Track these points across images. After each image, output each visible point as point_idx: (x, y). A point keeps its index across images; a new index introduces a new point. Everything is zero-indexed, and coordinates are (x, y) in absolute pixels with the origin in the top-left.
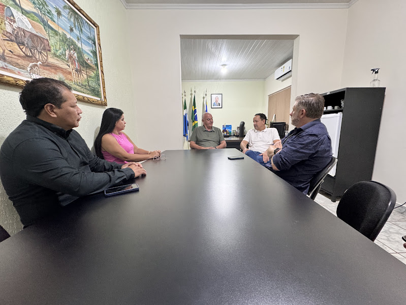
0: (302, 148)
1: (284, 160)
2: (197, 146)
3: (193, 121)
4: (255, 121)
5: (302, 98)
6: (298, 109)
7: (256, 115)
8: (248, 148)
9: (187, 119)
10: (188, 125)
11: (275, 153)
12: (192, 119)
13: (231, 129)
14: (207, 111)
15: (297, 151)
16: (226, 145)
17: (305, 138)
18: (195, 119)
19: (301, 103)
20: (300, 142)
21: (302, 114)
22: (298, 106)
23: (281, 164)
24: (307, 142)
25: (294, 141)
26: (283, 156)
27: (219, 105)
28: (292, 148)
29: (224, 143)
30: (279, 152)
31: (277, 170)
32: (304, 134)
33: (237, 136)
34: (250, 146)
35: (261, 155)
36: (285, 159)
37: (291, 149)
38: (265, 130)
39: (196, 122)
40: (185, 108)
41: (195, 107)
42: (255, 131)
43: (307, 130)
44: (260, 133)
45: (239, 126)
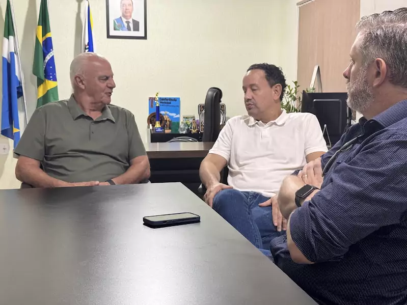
0: (377, 187)
1: (326, 229)
2: (42, 176)
3: (40, 82)
4: (248, 86)
5: (374, 22)
6: (365, 58)
7: (254, 67)
8: (224, 180)
9: (18, 72)
10: (20, 94)
11: (298, 203)
12: (35, 71)
13: (178, 112)
14: (90, 47)
15: (361, 197)
16: (148, 172)
17: (387, 153)
18: (47, 72)
19: (371, 39)
20: (373, 166)
21: (378, 74)
22: (365, 47)
23: (317, 239)
24: (390, 166)
25: (355, 163)
26: (319, 214)
27: (136, 28)
28: (348, 185)
29: (142, 164)
30: (309, 199)
31: (305, 260)
32: (382, 139)
33: (197, 137)
34: (233, 174)
35: (268, 202)
36: (328, 225)
37: (344, 188)
38: (279, 121)
39: (51, 84)
40: (9, 30)
41: (46, 30)
42: (247, 122)
43: (392, 128)
44: (265, 130)
45: (203, 102)
